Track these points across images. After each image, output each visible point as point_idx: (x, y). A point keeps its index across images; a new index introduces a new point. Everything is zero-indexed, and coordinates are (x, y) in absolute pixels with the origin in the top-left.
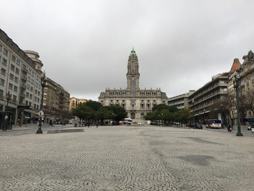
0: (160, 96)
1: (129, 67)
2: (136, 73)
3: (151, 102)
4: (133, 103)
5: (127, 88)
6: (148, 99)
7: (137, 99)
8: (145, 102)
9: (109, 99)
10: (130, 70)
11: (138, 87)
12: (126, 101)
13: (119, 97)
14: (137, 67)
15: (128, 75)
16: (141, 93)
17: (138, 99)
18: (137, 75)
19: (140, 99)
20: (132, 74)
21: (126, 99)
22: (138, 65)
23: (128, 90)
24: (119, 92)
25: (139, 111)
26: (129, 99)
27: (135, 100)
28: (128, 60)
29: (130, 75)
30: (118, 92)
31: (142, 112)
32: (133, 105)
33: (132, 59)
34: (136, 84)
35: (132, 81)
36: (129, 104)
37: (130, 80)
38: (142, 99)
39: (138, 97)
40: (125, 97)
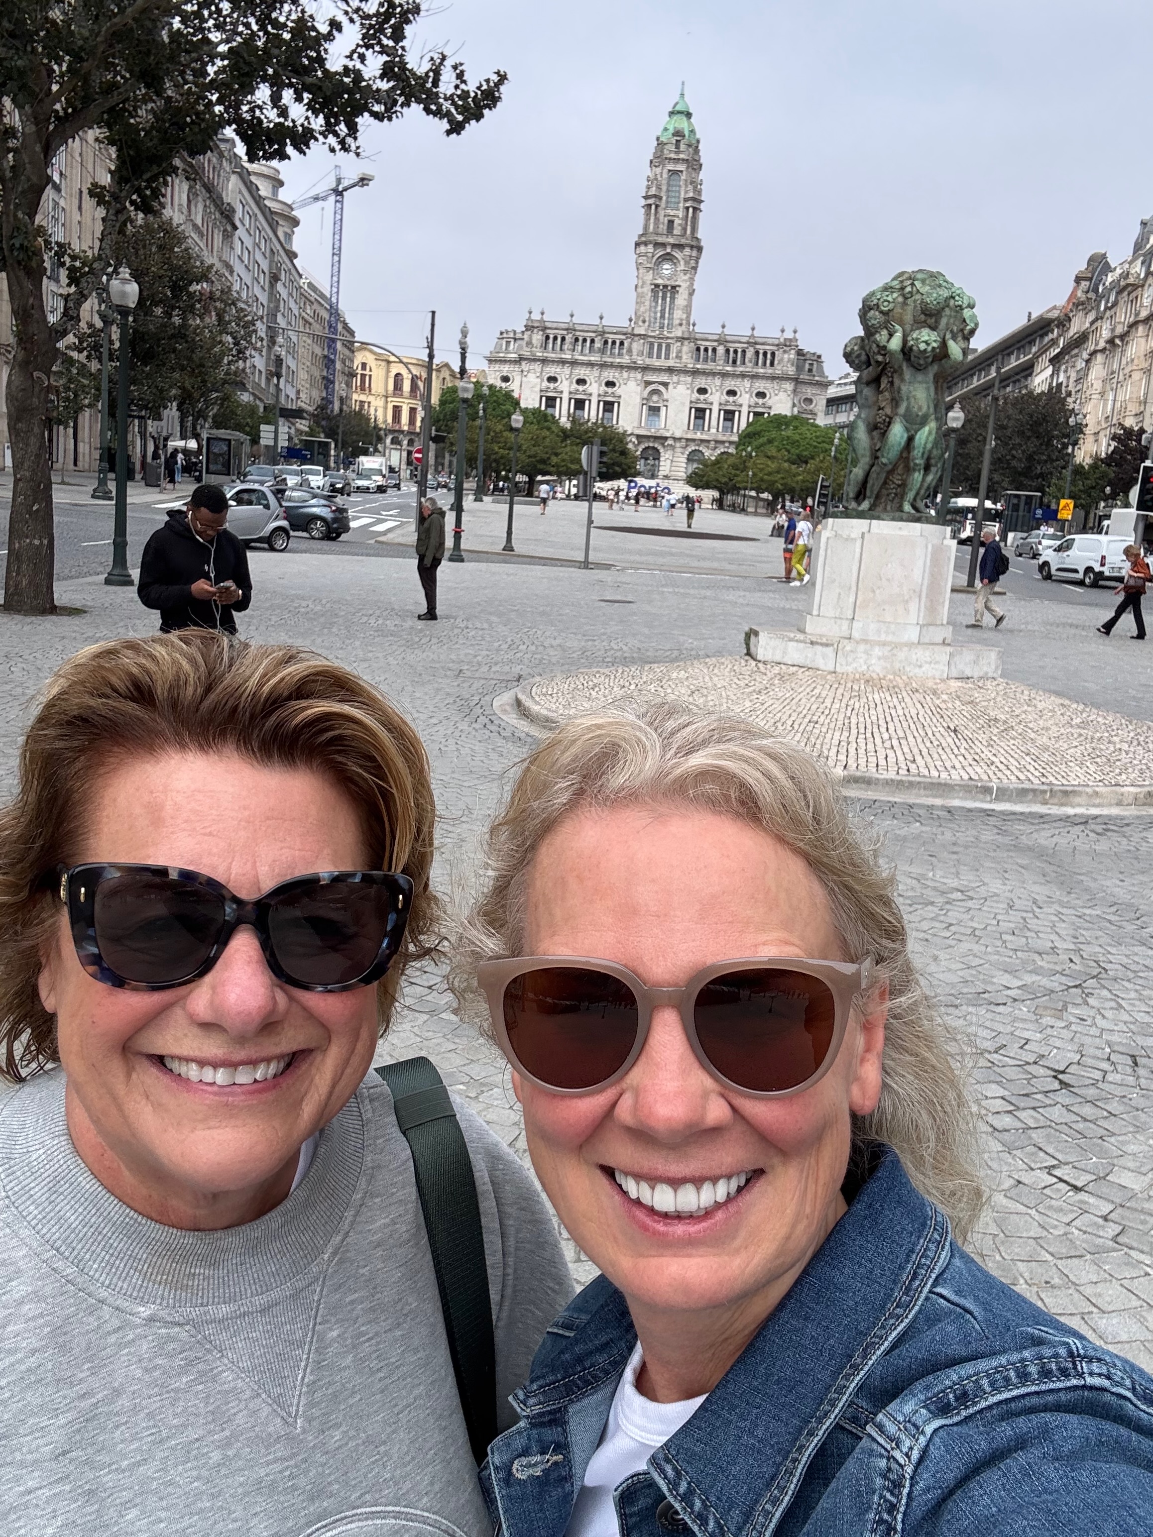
0: (791, 371)
1: (650, 201)
2: (683, 241)
3: (745, 400)
4: (655, 398)
5: (631, 320)
6: (730, 384)
7: (675, 379)
8: (716, 398)
9: (537, 367)
10: (657, 219)
11: (688, 317)
12: (623, 386)
13: (591, 364)
14: (695, 205)
15: (642, 249)
16: (698, 349)
17: (683, 378)
18: (687, 251)
19: (689, 379)
20: (663, 245)
21: (625, 375)
22: (699, 192)
23: (636, 332)
24: (593, 335)
25: (680, 439)
26: (639, 376)
27: (665, 385)
28: (651, 162)
29: (650, 248)
30: (586, 334)
31: (693, 447)
32: (654, 411)
33: (673, 156)
34: (681, 299)
35: (660, 281)
36: (638, 401)
37: (649, 276)
38: (701, 382)
39: (685, 371)
40: (621, 367)
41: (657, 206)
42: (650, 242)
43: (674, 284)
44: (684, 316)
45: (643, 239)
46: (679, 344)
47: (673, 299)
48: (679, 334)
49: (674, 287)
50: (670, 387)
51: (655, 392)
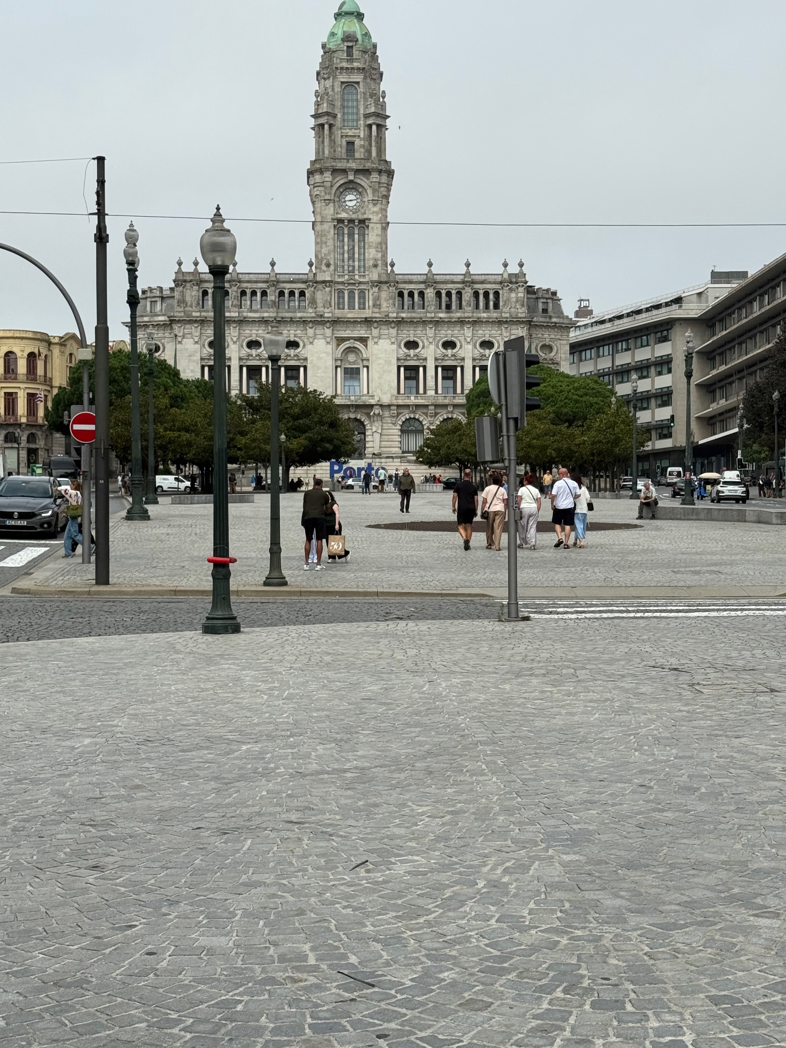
0: (522, 312)
1: (322, 120)
2: (368, 165)
3: (468, 352)
4: (351, 357)
5: (311, 264)
6: (447, 334)
7: (375, 332)
8: (430, 352)
9: (195, 330)
10: (332, 141)
11: (385, 255)
12: (309, 347)
13: (264, 322)
14: (379, 121)
15: (318, 178)
16: (401, 294)
17: (385, 330)
18: (375, 177)
19: (393, 332)
20: (344, 171)
21: (310, 332)
22: (383, 106)
23: (320, 278)
24: (264, 285)
25: (389, 406)
26: (328, 332)
27: (364, 340)
28: (318, 74)
29: (328, 176)
30: (254, 286)
31: (406, 415)
32: (352, 373)
33: (345, 65)
34: (373, 236)
35: (343, 215)
36: (330, 363)
37: (330, 211)
38: (410, 334)
39: (386, 322)
40: (304, 322)
41: (331, 126)
42: (327, 169)
43: (361, 217)
44: (379, 255)
45: (318, 166)
46: (376, 289)
47: (363, 236)
48: (375, 277)
49: (362, 221)
50: (370, 343)
51: (351, 350)
